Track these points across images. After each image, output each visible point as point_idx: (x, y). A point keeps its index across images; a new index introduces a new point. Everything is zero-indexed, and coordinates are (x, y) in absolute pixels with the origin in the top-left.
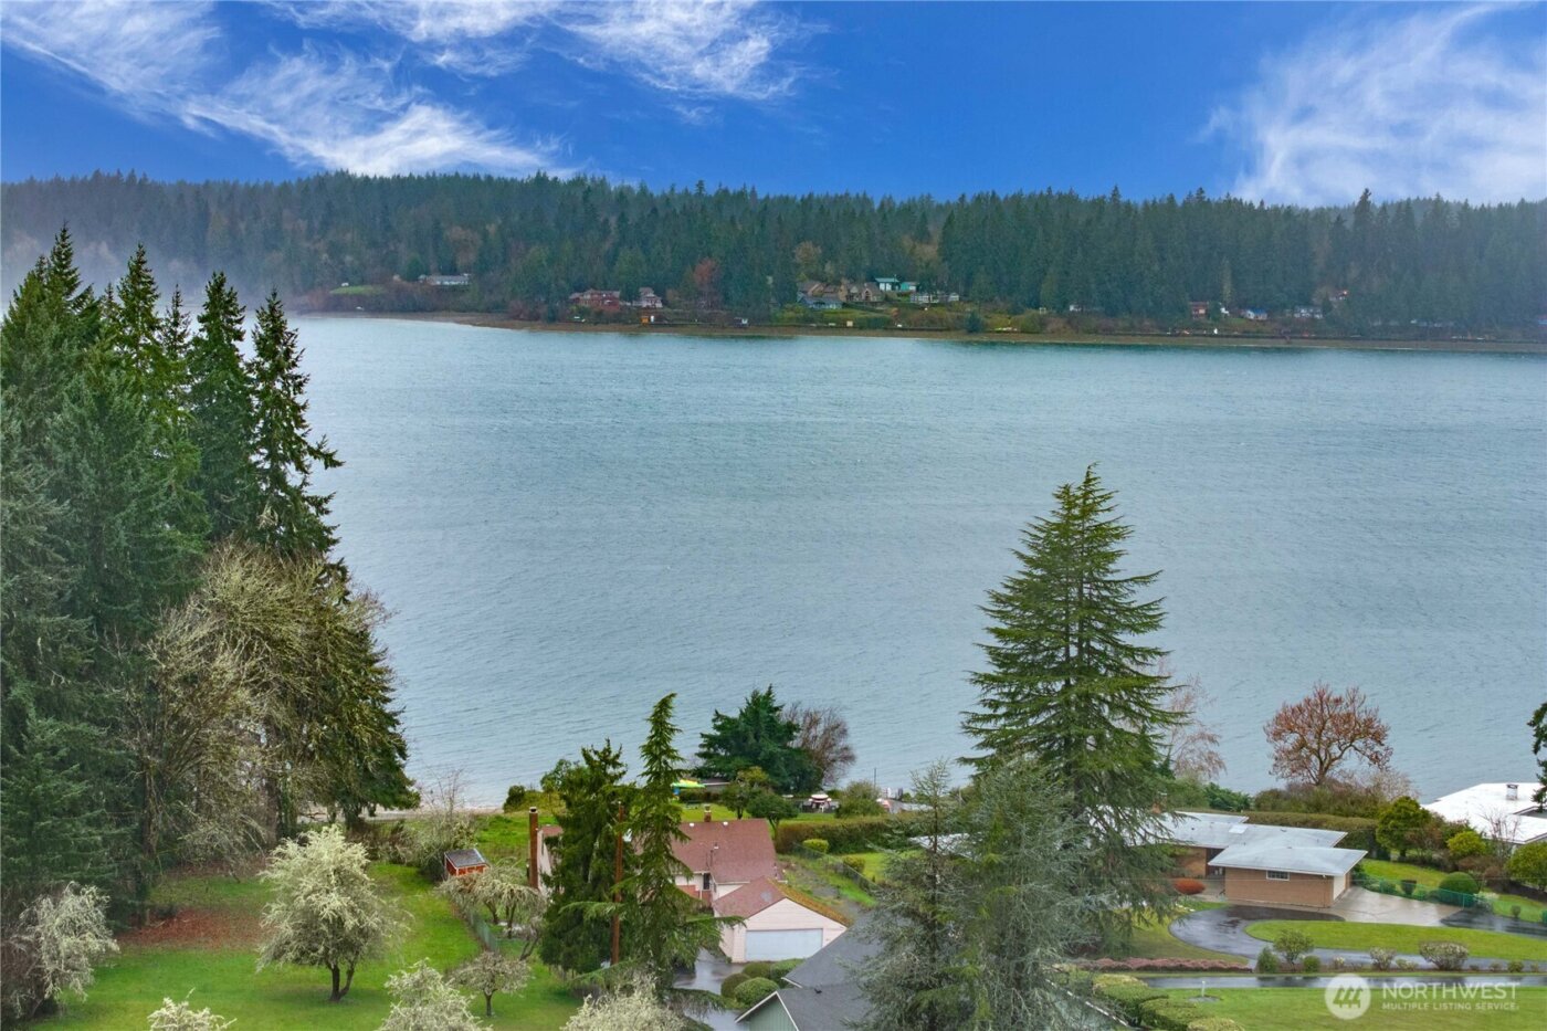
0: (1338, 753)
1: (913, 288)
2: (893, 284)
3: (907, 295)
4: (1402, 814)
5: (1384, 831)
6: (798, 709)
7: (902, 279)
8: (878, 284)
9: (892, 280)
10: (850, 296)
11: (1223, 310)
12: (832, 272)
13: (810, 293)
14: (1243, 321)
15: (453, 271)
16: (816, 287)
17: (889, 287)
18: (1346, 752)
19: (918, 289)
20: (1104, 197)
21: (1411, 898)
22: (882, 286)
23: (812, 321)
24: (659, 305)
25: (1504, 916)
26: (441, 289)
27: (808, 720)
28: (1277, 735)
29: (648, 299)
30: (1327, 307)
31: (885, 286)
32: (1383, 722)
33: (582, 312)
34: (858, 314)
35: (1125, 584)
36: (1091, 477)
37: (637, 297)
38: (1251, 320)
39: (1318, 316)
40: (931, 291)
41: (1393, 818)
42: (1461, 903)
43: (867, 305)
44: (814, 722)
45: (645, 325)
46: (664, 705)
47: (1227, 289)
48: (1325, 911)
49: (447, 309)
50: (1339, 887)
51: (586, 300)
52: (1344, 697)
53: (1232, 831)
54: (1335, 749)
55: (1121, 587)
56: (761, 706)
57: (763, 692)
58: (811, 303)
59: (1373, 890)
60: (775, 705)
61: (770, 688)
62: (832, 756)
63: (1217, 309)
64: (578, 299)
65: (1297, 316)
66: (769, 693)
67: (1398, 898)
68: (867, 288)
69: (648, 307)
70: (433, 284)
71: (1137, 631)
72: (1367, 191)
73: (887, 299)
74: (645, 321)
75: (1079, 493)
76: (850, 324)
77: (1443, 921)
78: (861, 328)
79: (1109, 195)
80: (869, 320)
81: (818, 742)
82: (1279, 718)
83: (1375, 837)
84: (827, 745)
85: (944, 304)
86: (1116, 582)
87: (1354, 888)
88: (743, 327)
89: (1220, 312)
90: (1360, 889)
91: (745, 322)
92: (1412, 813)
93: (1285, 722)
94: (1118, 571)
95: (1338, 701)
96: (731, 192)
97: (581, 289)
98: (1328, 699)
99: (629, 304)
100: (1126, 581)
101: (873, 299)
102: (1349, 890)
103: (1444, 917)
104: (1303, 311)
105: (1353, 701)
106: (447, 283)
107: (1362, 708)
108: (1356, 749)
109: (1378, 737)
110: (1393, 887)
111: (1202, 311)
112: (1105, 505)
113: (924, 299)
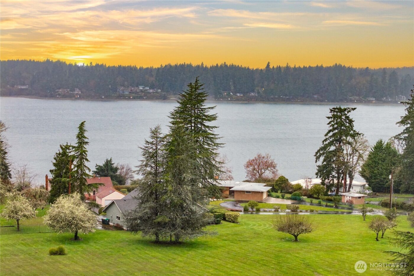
0: (264, 171)
1: (148, 88)
2: (143, 88)
3: (147, 90)
4: (281, 180)
5: (276, 185)
6: (119, 164)
7: (145, 86)
8: (139, 87)
9: (143, 86)
10: (131, 90)
11: (231, 93)
12: (127, 84)
13: (121, 90)
14: (236, 96)
15: (24, 84)
16: (122, 88)
17: (142, 88)
18: (266, 171)
19: (150, 88)
20: (199, 65)
21: (284, 199)
22: (140, 88)
23: (121, 97)
24: (80, 93)
25: (308, 202)
26: (21, 89)
27: (121, 167)
28: (248, 167)
29: (77, 91)
30: (259, 93)
31: (141, 88)
32: (276, 163)
33: (59, 95)
34: (134, 95)
35: (207, 109)
36: (197, 80)
37: (74, 90)
38: (238, 96)
39: (256, 95)
40: (153, 89)
41: (279, 181)
42: (297, 199)
43: (136, 93)
44: (123, 168)
45: (76, 98)
46: (82, 124)
47: (232, 88)
48: (261, 201)
49: (22, 94)
50: (265, 196)
51: (60, 92)
52: (265, 156)
53: (236, 183)
54: (263, 171)
55: (206, 110)
56: (108, 163)
57: (109, 159)
58: (121, 92)
59: (274, 197)
60: (112, 163)
61: (111, 158)
62: (128, 177)
63: (230, 93)
64: (58, 91)
65: (251, 95)
66: (111, 160)
67: (281, 199)
68: (136, 88)
69: (77, 93)
70: (18, 88)
71: (210, 121)
72: (269, 62)
73: (141, 91)
74: (76, 97)
75: (194, 85)
76: (131, 97)
77: (292, 203)
78: (134, 98)
79: (200, 65)
80: (137, 96)
81: (124, 173)
82: (248, 162)
83: (274, 187)
84: (127, 174)
85: (157, 92)
86: (204, 109)
87: (269, 197)
88: (103, 98)
89: (230, 94)
90: (270, 197)
91: (103, 97)
92: (283, 180)
93: (250, 164)
94: (205, 106)
95: (263, 157)
96: (99, 64)
97: (59, 89)
98: (261, 157)
99: (72, 92)
100: (207, 108)
101: (138, 91)
102: (267, 197)
103: (292, 202)
104: (252, 94)
105: (267, 157)
106: (22, 88)
107: (270, 159)
108: (268, 170)
109: (274, 167)
110: (279, 196)
111: (226, 94)
112: (201, 88)
113: (151, 91)
